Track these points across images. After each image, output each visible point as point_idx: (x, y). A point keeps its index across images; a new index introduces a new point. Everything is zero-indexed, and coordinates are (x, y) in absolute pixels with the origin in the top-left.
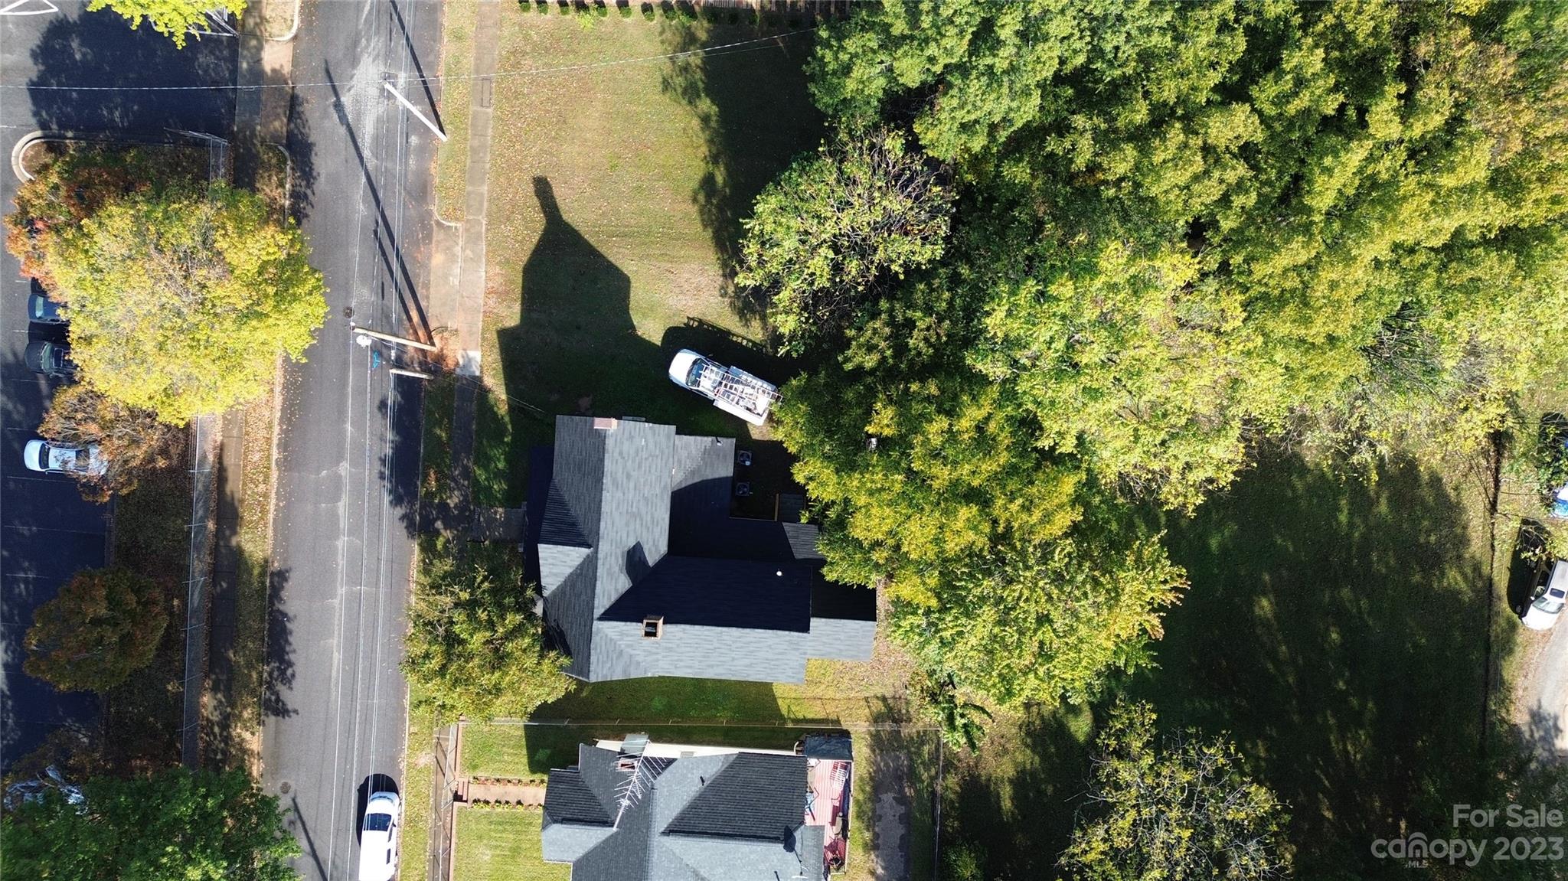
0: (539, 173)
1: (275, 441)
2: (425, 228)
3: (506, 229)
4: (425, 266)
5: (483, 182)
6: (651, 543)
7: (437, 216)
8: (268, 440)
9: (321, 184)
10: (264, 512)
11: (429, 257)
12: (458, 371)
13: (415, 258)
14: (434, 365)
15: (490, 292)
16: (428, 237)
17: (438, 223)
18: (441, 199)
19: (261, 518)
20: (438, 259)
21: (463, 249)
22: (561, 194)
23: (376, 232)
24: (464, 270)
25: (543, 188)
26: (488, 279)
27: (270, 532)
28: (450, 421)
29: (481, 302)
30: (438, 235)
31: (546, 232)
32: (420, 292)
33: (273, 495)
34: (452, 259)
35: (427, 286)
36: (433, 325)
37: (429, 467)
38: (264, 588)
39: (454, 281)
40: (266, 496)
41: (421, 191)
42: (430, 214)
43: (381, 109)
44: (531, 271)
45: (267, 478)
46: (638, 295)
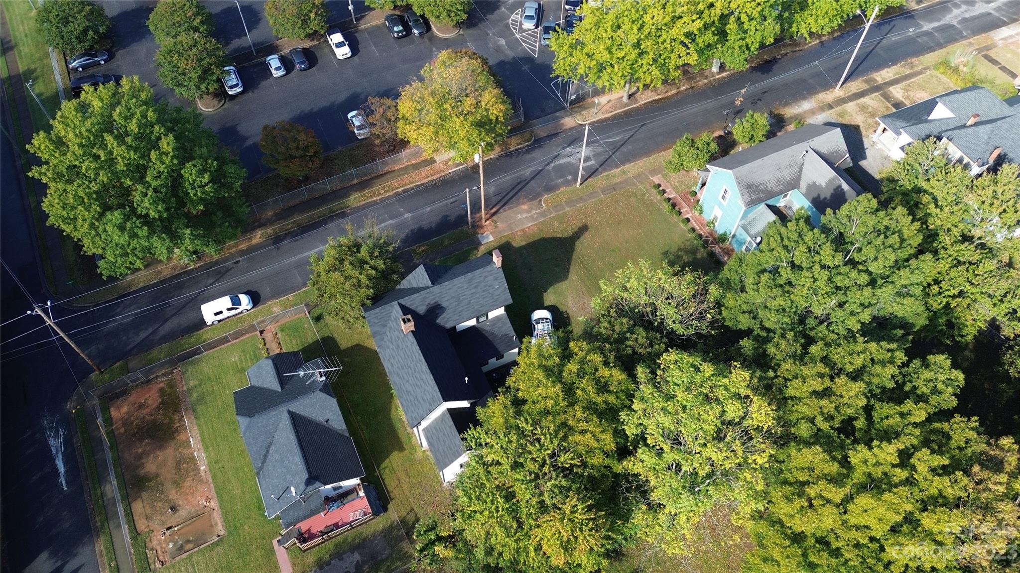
0: (589, 225)
1: (406, 187)
2: (535, 197)
3: (556, 224)
4: (518, 204)
5: (570, 207)
6: (448, 316)
7: (543, 199)
8: (406, 185)
9: (528, 157)
10: (371, 197)
11: (523, 204)
12: (479, 236)
13: (519, 199)
14: (476, 226)
15: (523, 230)
16: (532, 199)
17: (541, 201)
18: (552, 196)
19: (368, 197)
20: (525, 207)
21: (535, 214)
22: (586, 237)
23: (521, 182)
24: (526, 217)
25: (583, 229)
26: (529, 228)
27: (363, 203)
28: (454, 243)
29: (517, 230)
30: (535, 202)
31: (566, 239)
32: (506, 207)
33: (380, 197)
34: (528, 211)
35: (510, 208)
36: (495, 218)
37: (427, 245)
38: (335, 212)
39: (519, 216)
40: (379, 194)
41: (549, 189)
42: (542, 196)
43: (574, 161)
44: (543, 241)
45: (388, 191)
46: (562, 286)
